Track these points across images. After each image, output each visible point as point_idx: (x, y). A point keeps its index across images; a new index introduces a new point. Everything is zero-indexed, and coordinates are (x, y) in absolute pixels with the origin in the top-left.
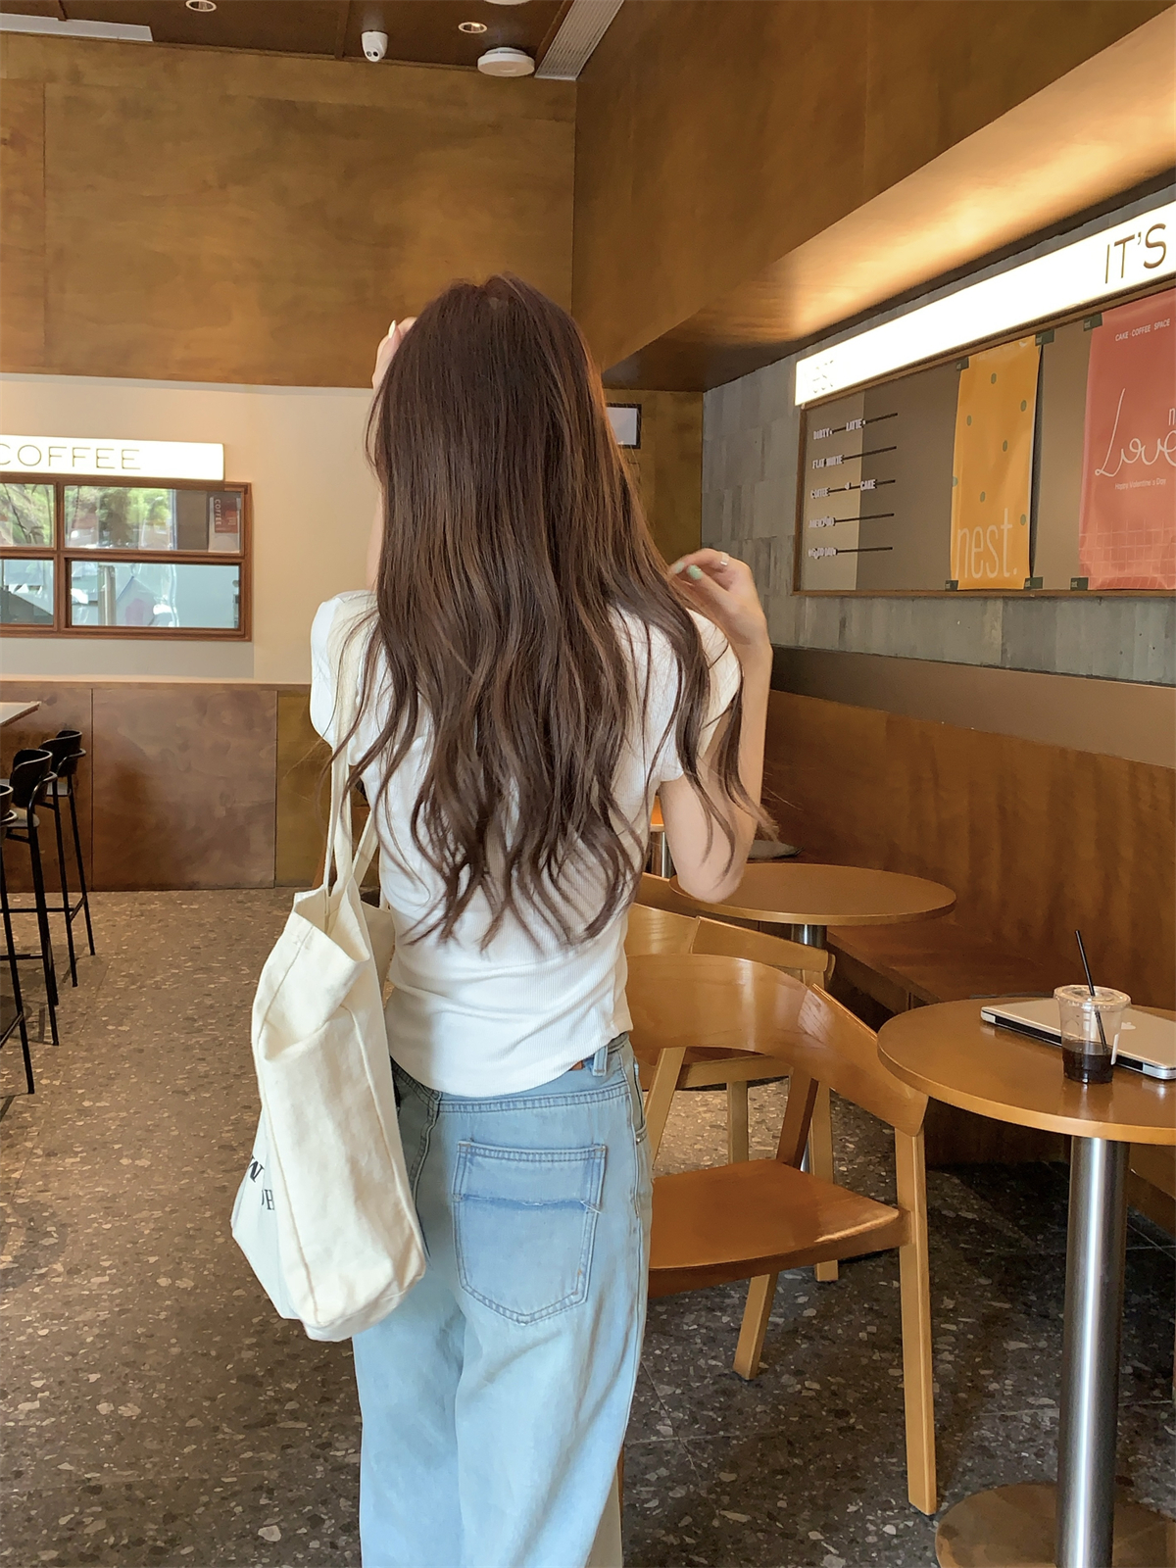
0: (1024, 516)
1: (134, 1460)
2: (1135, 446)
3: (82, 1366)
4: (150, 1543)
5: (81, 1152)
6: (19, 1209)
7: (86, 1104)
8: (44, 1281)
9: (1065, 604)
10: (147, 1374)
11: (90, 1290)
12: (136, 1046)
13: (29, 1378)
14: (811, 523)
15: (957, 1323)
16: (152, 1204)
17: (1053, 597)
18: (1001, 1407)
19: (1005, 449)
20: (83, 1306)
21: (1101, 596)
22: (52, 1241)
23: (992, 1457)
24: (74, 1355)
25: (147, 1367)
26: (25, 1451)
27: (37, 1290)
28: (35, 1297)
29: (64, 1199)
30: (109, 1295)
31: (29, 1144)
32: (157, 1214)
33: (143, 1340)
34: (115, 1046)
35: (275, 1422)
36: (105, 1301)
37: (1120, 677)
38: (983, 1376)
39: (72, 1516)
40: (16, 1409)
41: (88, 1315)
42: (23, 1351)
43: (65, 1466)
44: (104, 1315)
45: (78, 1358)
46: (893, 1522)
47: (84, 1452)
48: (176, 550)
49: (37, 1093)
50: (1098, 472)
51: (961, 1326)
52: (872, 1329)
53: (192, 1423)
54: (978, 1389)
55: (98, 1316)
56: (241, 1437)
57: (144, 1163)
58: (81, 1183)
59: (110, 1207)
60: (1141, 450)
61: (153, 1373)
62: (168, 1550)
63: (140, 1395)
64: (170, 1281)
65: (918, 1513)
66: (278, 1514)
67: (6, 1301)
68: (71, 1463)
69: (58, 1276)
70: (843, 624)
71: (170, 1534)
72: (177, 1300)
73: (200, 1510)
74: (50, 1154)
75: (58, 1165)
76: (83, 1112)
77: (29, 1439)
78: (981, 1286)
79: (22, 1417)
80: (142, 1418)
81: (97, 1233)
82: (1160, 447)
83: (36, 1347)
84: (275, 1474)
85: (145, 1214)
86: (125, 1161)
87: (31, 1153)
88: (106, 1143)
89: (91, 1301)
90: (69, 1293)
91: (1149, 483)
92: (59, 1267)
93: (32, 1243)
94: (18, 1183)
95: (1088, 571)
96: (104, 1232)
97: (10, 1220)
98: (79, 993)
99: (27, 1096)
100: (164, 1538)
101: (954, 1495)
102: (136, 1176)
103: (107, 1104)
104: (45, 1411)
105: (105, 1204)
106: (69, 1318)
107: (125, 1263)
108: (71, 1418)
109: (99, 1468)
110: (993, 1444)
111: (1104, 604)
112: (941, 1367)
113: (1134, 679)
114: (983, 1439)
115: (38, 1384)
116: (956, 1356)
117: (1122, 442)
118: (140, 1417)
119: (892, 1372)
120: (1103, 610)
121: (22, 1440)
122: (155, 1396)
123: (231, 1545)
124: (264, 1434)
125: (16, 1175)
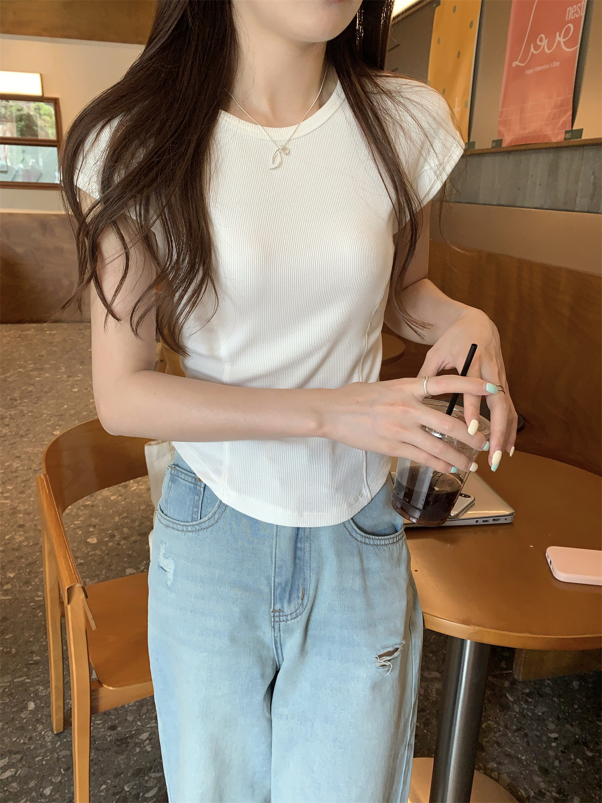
0: (467, 102)
2: (541, 40)
9: (487, 159)
17: (482, 154)
19: (458, 56)
21: (509, 152)
37: (517, 205)
48: (20, 137)
50: (515, 64)
60: (545, 42)
82: (558, 38)
91: (548, 66)
95: (503, 136)
111: (511, 157)
113: (526, 206)
117: (533, 39)
120: (511, 160)
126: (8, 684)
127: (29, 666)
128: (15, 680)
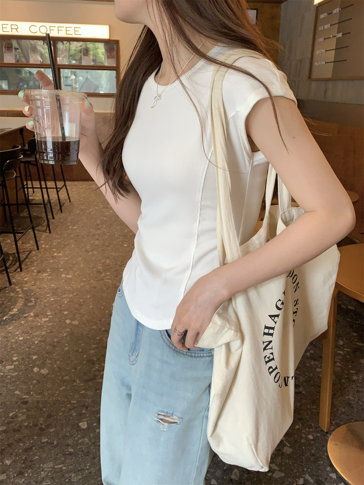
1: (42, 391)
3: (31, 352)
4: (40, 426)
5: (49, 271)
6: (23, 291)
7: (55, 254)
8: (26, 319)
10: (54, 357)
11: (41, 323)
12: (77, 234)
13: (12, 356)
14: (317, 52)
15: (343, 351)
16: (70, 292)
18: (357, 387)
20: (37, 329)
22: (32, 304)
23: (352, 407)
24: (30, 348)
25: (55, 355)
26: (4, 385)
27: (23, 322)
28: (22, 324)
29: (40, 288)
30: (47, 326)
31: (33, 268)
32: (71, 295)
33: (55, 344)
34: (70, 234)
35: (95, 379)
36: (45, 328)
38: (352, 373)
39: (15, 413)
40: (5, 368)
41: (38, 333)
42: (12, 345)
43: (17, 392)
44: (44, 333)
45: (31, 349)
46: (313, 434)
47: (25, 387)
49: (40, 250)
51: (345, 352)
52: (312, 352)
53: (66, 378)
54: (349, 379)
55: (42, 333)
56: (82, 385)
57: (69, 276)
58: (47, 283)
59: (54, 292)
61: (56, 357)
62: (46, 430)
63: (50, 365)
64: (70, 321)
65: (322, 431)
66: (88, 417)
67: (11, 326)
68: (19, 391)
69: (31, 317)
70: (326, 91)
71: (48, 423)
72: (71, 329)
73: (61, 414)
74: (39, 272)
75: (40, 276)
76: (54, 257)
77: (7, 381)
78: (353, 336)
79: (6, 371)
80: (48, 375)
81: (48, 302)
83: (17, 344)
84: (91, 400)
85: (66, 295)
86: (63, 276)
87: (33, 271)
88: (58, 268)
89: (40, 328)
90: (33, 324)
92: (32, 314)
93: (25, 305)
94: (26, 282)
96: (51, 301)
97: (20, 296)
98: (63, 215)
99: (36, 251)
100: (45, 424)
101: (336, 423)
102: (66, 281)
103: (62, 255)
104: (15, 370)
105: (53, 291)
106: (31, 334)
107: (56, 314)
108: (23, 373)
109: (28, 394)
110: (353, 402)
112: (336, 368)
114: (349, 399)
115: (15, 359)
116: (342, 364)
118: (48, 374)
119: (318, 370)
121: (4, 381)
122: (55, 366)
123: (68, 429)
124: (91, 384)
125: (26, 279)
126: (51, 469)
127: (66, 456)
128: (56, 467)
